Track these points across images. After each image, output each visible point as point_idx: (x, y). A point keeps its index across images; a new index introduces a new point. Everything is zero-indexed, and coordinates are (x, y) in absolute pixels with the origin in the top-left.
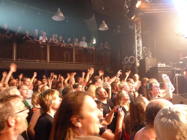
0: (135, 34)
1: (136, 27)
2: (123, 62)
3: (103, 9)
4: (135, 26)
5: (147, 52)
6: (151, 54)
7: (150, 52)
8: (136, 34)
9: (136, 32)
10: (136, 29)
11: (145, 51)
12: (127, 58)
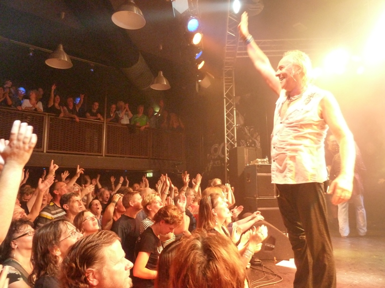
0: (224, 98)
1: (226, 85)
2: (208, 155)
3: (161, 48)
4: (223, 83)
5: (252, 135)
6: (259, 139)
7: (258, 135)
8: (226, 98)
9: (225, 94)
10: (226, 88)
11: (249, 133)
12: (217, 147)
